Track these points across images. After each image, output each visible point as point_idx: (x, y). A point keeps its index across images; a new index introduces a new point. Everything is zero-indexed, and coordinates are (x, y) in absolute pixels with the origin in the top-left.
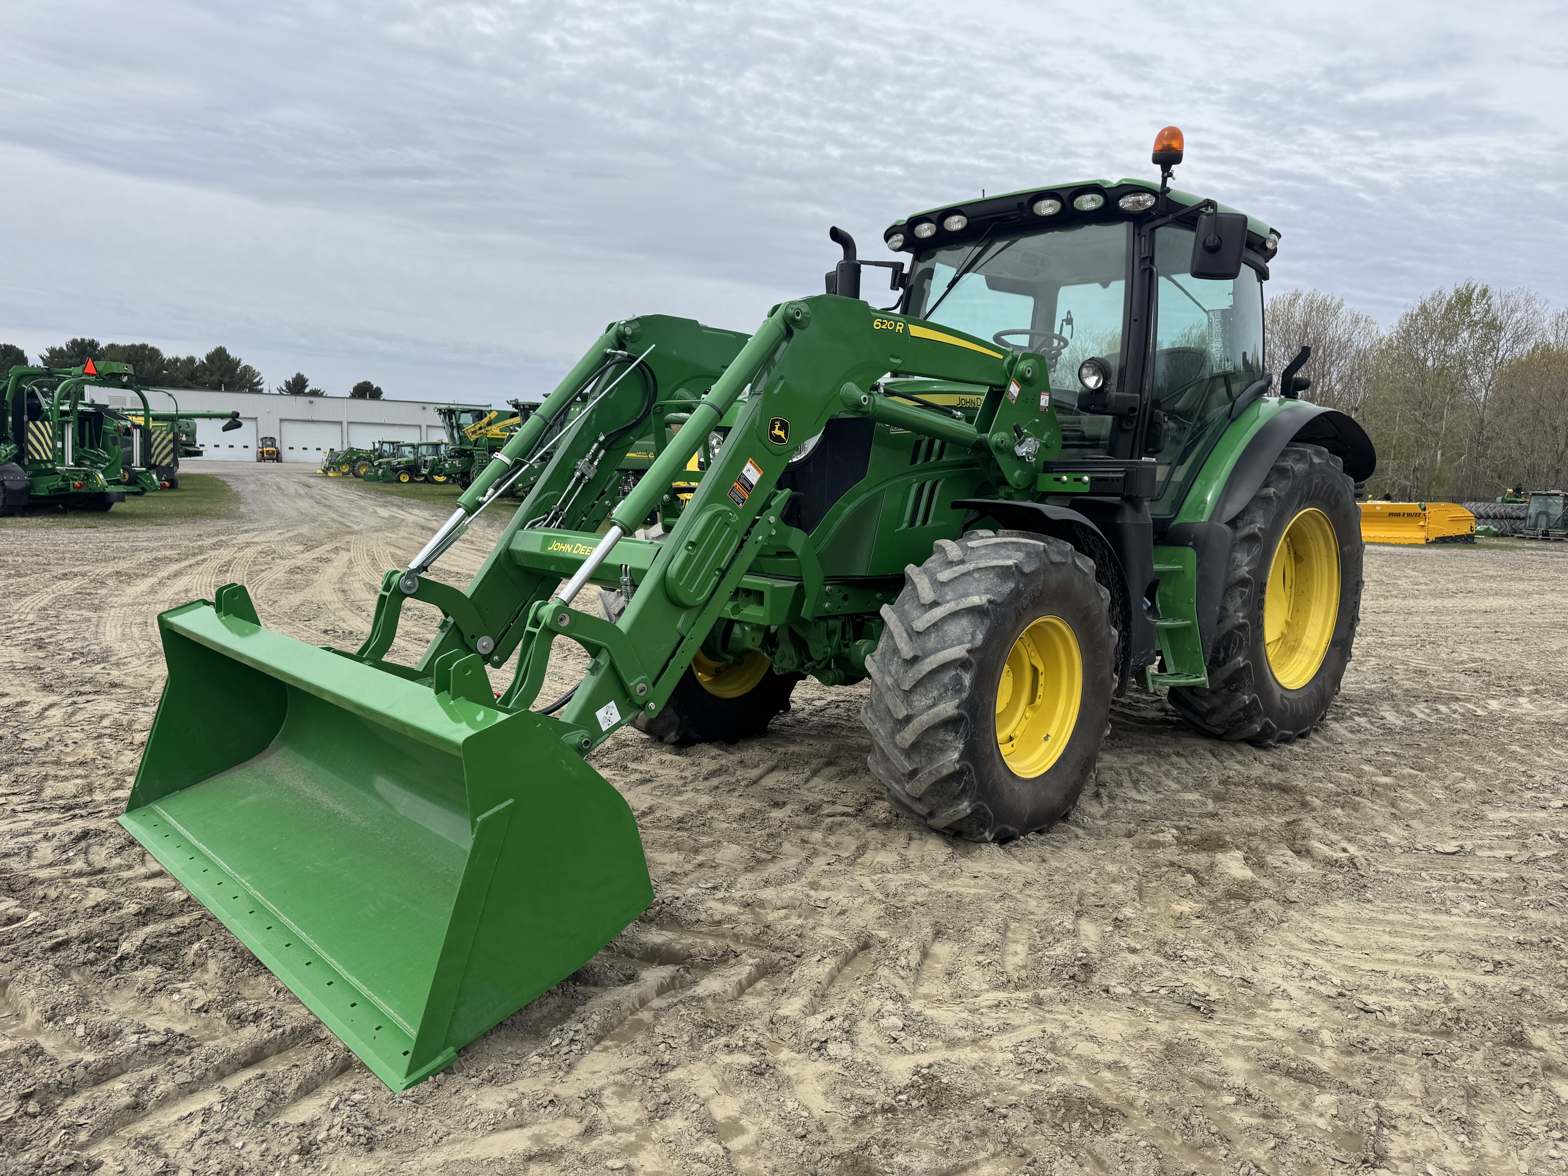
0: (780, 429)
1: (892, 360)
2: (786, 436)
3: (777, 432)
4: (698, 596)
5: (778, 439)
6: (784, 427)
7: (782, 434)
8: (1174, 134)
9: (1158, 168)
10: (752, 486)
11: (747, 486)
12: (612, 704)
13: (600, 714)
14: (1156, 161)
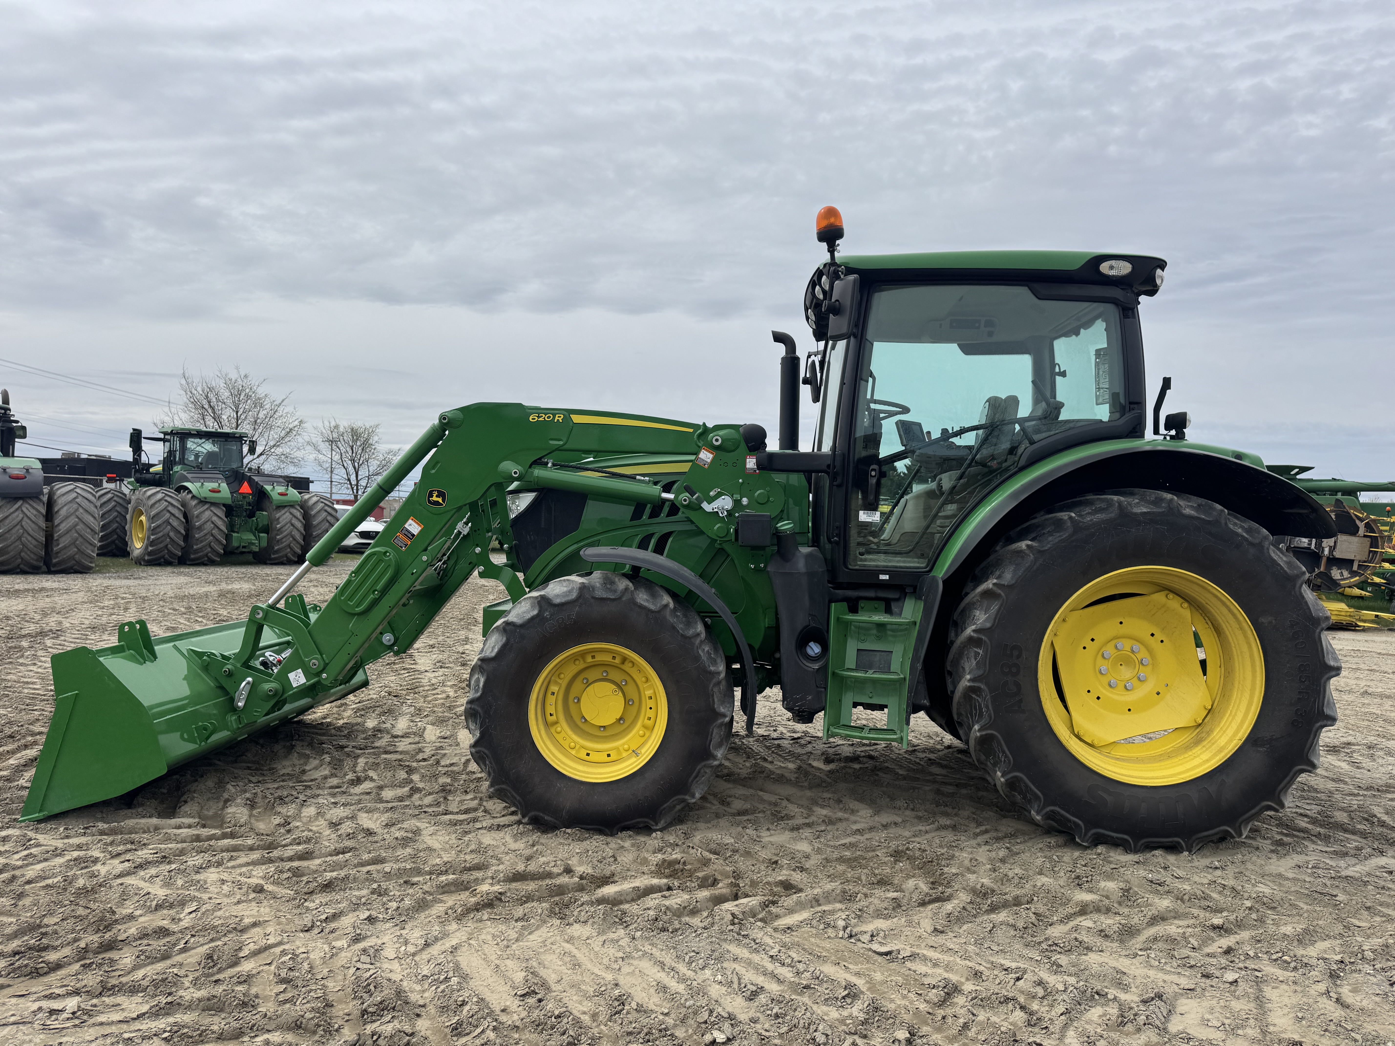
0: (437, 496)
1: (551, 442)
2: (444, 501)
3: (435, 498)
4: (357, 607)
5: (437, 503)
6: (441, 494)
7: (440, 500)
8: (831, 212)
9: (824, 245)
10: (413, 535)
11: (409, 535)
12: (300, 670)
13: (292, 676)
14: (821, 239)
